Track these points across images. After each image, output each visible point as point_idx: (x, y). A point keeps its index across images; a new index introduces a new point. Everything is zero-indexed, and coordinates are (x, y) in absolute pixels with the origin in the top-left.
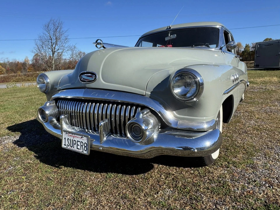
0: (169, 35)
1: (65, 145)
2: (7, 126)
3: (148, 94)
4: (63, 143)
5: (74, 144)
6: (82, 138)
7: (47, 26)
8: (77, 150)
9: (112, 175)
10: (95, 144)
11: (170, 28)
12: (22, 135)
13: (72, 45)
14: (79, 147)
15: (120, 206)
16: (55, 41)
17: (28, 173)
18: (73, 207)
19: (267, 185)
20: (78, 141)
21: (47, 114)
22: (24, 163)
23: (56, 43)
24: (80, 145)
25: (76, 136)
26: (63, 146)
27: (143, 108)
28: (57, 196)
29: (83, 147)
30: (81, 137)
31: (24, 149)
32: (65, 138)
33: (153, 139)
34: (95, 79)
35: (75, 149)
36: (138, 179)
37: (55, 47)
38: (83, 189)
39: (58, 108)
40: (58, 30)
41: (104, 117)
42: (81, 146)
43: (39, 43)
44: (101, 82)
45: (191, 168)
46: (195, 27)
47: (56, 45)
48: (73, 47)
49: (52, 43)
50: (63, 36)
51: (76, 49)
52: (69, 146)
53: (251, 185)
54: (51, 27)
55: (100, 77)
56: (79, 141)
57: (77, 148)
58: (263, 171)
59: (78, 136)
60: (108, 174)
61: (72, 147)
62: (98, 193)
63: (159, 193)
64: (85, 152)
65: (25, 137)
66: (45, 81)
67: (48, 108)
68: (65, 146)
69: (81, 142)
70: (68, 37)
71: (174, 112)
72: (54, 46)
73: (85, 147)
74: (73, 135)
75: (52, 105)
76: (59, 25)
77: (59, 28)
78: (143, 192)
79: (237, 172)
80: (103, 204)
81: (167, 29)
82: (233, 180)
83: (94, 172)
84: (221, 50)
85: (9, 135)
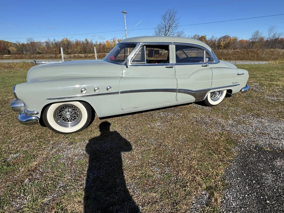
7: (164, 16)
13: (180, 31)
16: (168, 28)
23: (169, 30)
37: (168, 33)
40: (172, 19)
43: (157, 30)
47: (168, 31)
48: (181, 33)
49: (165, 30)
50: (174, 23)
51: (183, 34)
54: (167, 16)
70: (178, 25)
72: (167, 32)
76: (173, 15)
77: (173, 17)
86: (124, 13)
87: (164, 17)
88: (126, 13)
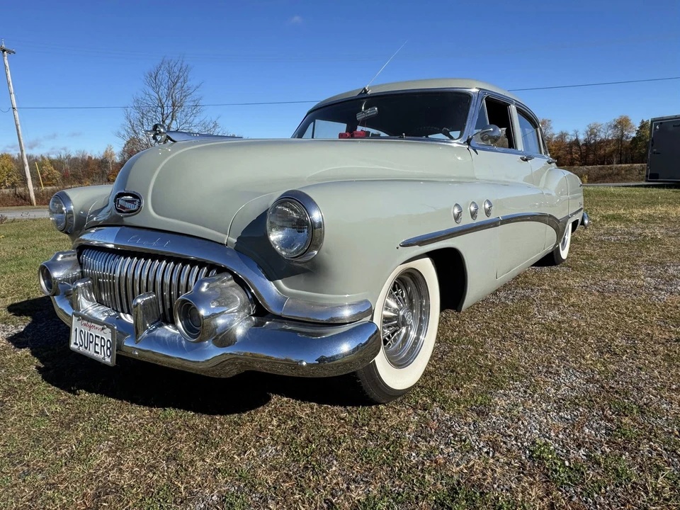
0: (363, 108)
1: (76, 344)
2: (9, 303)
3: (231, 243)
4: (73, 341)
5: (90, 342)
6: (103, 329)
7: (154, 76)
8: (95, 354)
9: (172, 412)
10: (128, 343)
11: (366, 92)
12: (33, 322)
14: (98, 349)
15: (154, 473)
16: (170, 110)
17: (9, 400)
18: (63, 469)
19: (485, 450)
20: (96, 336)
21: (54, 279)
22: (8, 380)
23: (173, 115)
24: (99, 345)
25: (94, 325)
26: (72, 346)
27: (221, 270)
28: (44, 447)
29: (105, 347)
30: (101, 327)
31: (26, 352)
32: (76, 330)
33: (235, 336)
34: (139, 207)
35: (90, 352)
36: (221, 424)
37: (170, 124)
38: (100, 436)
39: (82, 268)
40: (178, 84)
41: (151, 287)
42: (102, 346)
43: (135, 115)
44: (150, 215)
45: (345, 407)
46: (417, 91)
47: (172, 119)
48: (212, 125)
49: (163, 114)
50: (188, 99)
52: (82, 346)
53: (452, 447)
54: (164, 77)
55: (148, 203)
56: (98, 337)
57: (96, 352)
58: (498, 420)
59: (97, 326)
60: (165, 410)
61: (86, 348)
62: (125, 446)
63: (248, 452)
64: (108, 360)
65: (38, 327)
66: (64, 208)
67: (58, 266)
68: (76, 347)
69: (102, 338)
70: (201, 102)
71: (280, 282)
72: (167, 122)
73: (108, 348)
74: (90, 323)
75: (68, 259)
76: (181, 74)
77: (182, 79)
78: (216, 449)
79: (438, 420)
80: (124, 468)
81: (361, 93)
82: (420, 436)
83: (139, 404)
84: (469, 144)
85: (5, 323)
86: (4, 51)
87: (154, 78)
88: (9, 52)
